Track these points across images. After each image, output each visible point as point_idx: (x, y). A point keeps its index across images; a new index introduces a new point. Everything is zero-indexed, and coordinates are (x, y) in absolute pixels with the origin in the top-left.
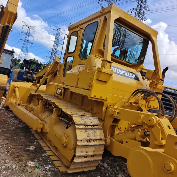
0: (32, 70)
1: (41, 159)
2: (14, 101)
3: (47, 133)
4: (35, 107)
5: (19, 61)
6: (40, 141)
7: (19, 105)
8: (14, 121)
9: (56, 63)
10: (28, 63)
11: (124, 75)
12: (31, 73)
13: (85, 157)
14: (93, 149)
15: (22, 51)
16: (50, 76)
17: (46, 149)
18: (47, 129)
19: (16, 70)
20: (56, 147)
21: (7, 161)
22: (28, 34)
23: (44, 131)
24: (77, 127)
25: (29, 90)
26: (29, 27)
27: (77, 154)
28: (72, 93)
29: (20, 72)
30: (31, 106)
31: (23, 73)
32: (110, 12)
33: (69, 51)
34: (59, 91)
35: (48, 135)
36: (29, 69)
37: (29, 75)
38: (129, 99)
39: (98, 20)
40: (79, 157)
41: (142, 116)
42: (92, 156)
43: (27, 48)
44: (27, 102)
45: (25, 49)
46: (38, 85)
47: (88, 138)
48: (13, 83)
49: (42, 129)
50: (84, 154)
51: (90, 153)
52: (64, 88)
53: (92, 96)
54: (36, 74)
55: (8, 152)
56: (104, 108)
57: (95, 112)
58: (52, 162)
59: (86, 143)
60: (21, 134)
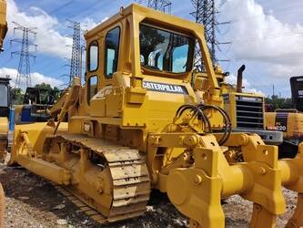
0: (43, 103)
1: (74, 216)
2: (25, 152)
3: (78, 184)
4: (55, 156)
5: (19, 90)
6: (70, 198)
7: (33, 156)
8: (29, 181)
9: (76, 88)
10: (34, 92)
11: (165, 91)
12: (42, 108)
13: (126, 199)
14: (134, 188)
15: (20, 71)
16: (71, 108)
17: (79, 205)
18: (77, 179)
19: (17, 107)
20: (92, 199)
21: (31, 223)
22: (26, 42)
23: (73, 183)
24: (110, 165)
25: (43, 133)
26: (26, 30)
27: (115, 197)
28: (104, 126)
29: (23, 109)
30: (51, 154)
31: (29, 109)
32: (131, 14)
33: (91, 69)
34: (87, 127)
35: (80, 187)
36: (38, 102)
37: (39, 111)
38: (174, 120)
39: (119, 24)
40: (119, 200)
41: (183, 137)
42: (135, 197)
43: (28, 66)
44: (44, 151)
45: (24, 68)
46: (56, 123)
47: (127, 176)
48: (18, 127)
49: (70, 180)
50: (124, 196)
51: (132, 194)
52: (92, 121)
53: (125, 124)
54: (50, 108)
55: (30, 214)
56: (145, 138)
57: (135, 145)
58: (89, 217)
59: (124, 182)
60: (43, 194)
